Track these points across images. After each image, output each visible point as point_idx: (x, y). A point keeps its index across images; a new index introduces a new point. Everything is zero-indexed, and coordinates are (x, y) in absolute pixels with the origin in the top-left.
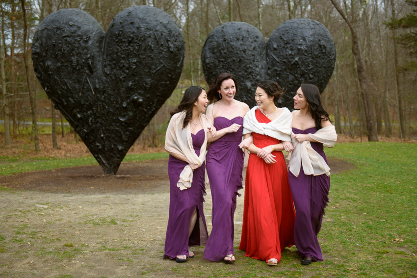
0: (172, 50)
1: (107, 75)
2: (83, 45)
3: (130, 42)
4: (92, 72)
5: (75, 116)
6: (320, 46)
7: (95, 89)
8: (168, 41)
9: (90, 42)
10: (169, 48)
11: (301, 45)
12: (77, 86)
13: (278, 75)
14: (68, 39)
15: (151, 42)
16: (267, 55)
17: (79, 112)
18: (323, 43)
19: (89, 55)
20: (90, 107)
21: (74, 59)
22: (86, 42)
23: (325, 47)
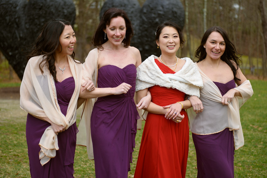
0: (65, 14)
1: (27, 29)
2: (13, 9)
3: (40, 9)
4: (18, 26)
5: (8, 54)
6: (173, 12)
7: (20, 38)
8: (63, 8)
9: (18, 8)
10: (64, 13)
11: (160, 11)
12: (9, 35)
13: (146, 30)
14: (4, 6)
15: (53, 10)
16: (141, 17)
17: (11, 51)
18: (175, 10)
19: (16, 16)
20: (17, 49)
21: (8, 18)
22: (15, 8)
23: (176, 13)
